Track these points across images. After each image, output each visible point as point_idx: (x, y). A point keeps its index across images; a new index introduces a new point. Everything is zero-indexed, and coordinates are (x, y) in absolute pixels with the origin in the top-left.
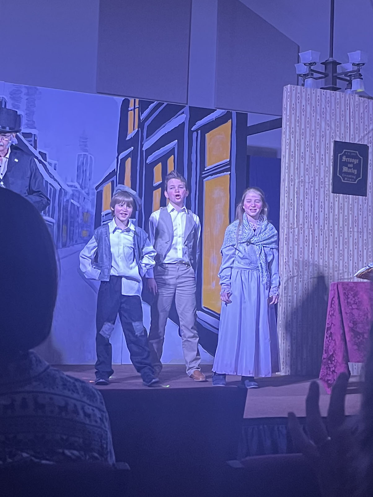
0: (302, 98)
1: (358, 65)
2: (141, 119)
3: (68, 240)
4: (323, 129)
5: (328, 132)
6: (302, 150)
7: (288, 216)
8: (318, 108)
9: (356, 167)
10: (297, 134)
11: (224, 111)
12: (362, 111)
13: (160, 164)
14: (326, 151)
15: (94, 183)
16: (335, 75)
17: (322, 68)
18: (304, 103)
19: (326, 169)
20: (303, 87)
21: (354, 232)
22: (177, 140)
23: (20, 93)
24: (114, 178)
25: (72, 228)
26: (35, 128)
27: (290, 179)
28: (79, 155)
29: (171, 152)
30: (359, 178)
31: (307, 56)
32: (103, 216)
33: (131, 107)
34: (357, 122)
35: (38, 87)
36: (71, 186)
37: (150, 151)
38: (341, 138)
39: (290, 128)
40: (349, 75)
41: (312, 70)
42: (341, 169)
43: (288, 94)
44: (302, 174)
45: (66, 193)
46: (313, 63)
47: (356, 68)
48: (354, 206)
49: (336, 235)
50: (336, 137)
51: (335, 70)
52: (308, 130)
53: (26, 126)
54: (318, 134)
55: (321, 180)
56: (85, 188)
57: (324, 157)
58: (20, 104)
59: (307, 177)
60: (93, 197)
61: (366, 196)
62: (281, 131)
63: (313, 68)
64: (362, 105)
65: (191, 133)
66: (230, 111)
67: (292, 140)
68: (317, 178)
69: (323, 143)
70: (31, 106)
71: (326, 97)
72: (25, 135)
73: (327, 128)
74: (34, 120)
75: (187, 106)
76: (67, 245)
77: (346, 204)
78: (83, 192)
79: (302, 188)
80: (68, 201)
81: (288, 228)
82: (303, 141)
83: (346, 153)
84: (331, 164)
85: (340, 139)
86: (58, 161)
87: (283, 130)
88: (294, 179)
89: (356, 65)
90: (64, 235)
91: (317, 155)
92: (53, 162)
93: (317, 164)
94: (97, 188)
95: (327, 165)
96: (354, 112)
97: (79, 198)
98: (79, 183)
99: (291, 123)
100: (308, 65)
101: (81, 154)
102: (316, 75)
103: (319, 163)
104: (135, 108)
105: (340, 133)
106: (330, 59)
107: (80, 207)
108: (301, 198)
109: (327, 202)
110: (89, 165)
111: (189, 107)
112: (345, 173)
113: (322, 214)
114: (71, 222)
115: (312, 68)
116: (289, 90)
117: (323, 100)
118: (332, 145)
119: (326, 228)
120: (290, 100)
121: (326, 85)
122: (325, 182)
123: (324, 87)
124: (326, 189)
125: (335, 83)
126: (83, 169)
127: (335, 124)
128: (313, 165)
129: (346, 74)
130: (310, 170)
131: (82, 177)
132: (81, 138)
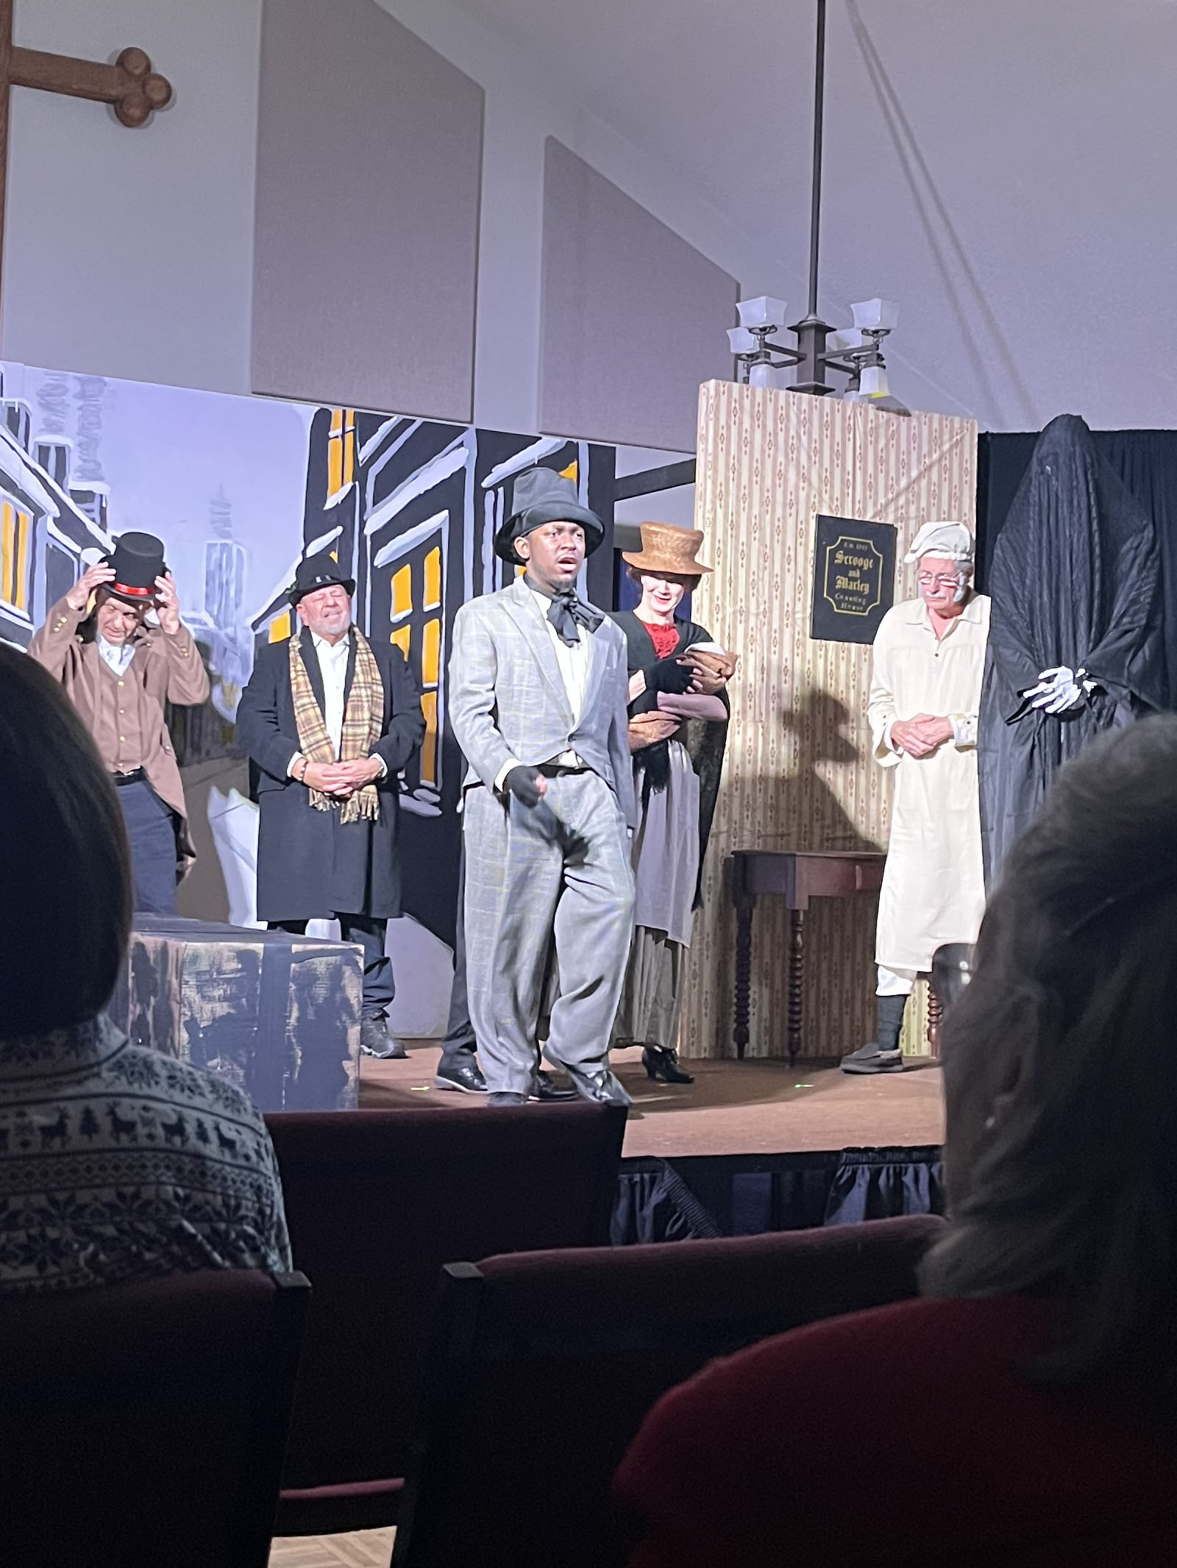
0: (742, 413)
1: (876, 332)
2: (360, 459)
3: (189, 751)
4: (791, 488)
5: (803, 494)
6: (743, 538)
8: (781, 435)
9: (868, 576)
10: (732, 499)
11: (558, 440)
12: (882, 444)
13: (408, 566)
14: (799, 540)
15: (248, 614)
16: (820, 356)
17: (790, 341)
18: (747, 425)
19: (798, 582)
20: (744, 385)
22: (446, 513)
23: (64, 394)
26: (101, 479)
27: (714, 606)
28: (211, 546)
29: (435, 538)
30: (874, 604)
31: (755, 310)
33: (335, 431)
34: (870, 470)
35: (107, 379)
37: (382, 538)
38: (834, 508)
39: (714, 483)
40: (855, 358)
41: (767, 345)
42: (832, 583)
43: (711, 401)
44: (741, 594)
46: (771, 328)
47: (870, 340)
48: (860, 670)
50: (821, 506)
51: (821, 346)
52: (756, 488)
53: (79, 474)
54: (779, 498)
55: (786, 609)
56: (226, 625)
57: (792, 554)
58: (63, 420)
59: (753, 600)
60: (247, 648)
62: (692, 493)
63: (772, 340)
64: (882, 431)
65: (480, 493)
66: (575, 441)
67: (720, 513)
68: (776, 603)
69: (791, 521)
70: (89, 424)
71: (799, 409)
72: (77, 495)
73: (802, 484)
74: (99, 459)
75: (472, 428)
77: (843, 664)
78: (222, 634)
79: (741, 628)
82: (744, 516)
83: (845, 544)
84: (810, 569)
85: (831, 511)
87: (699, 489)
88: (723, 605)
89: (869, 333)
91: (778, 548)
93: (777, 570)
94: (255, 625)
95: (800, 572)
96: (864, 446)
97: (211, 651)
98: (211, 615)
99: (716, 471)
100: (758, 331)
101: (216, 544)
102: (776, 357)
103: (782, 568)
104: (344, 432)
105: (831, 498)
106: (810, 318)
109: (798, 660)
110: (234, 570)
111: (477, 430)
112: (845, 592)
115: (768, 339)
116: (712, 392)
117: (793, 418)
118: (813, 525)
120: (715, 415)
121: (798, 382)
122: (794, 613)
123: (795, 385)
124: (797, 629)
125: (820, 376)
126: (221, 578)
127: (820, 477)
128: (767, 573)
129: (846, 355)
130: (760, 583)
131: (217, 598)
132: (212, 503)
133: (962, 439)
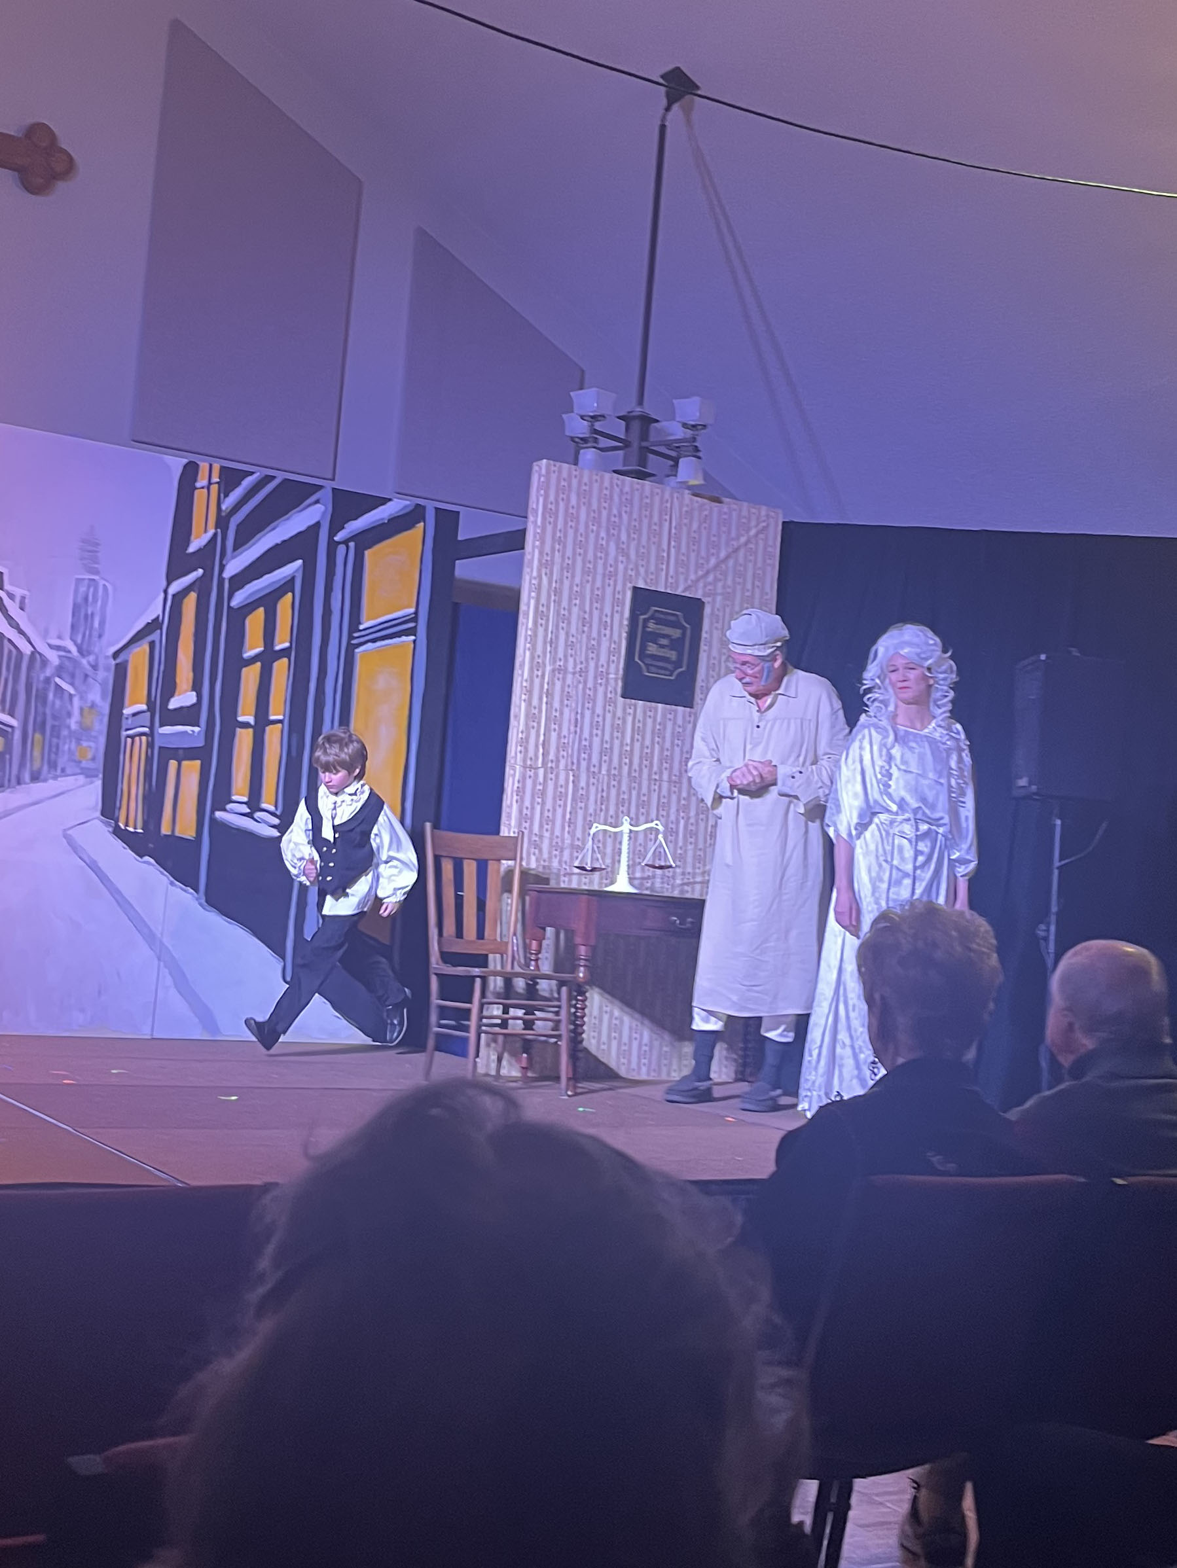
0: (569, 491)
1: (694, 426)
2: (223, 510)
3: (45, 768)
4: (611, 561)
5: (621, 567)
6: (565, 604)
7: (524, 742)
8: (604, 513)
9: (676, 644)
10: (556, 568)
11: (409, 501)
12: (695, 526)
13: (261, 610)
14: (616, 609)
16: (644, 444)
17: (619, 429)
18: (574, 501)
19: (613, 646)
20: (573, 466)
21: (661, 780)
22: (300, 562)
24: (155, 636)
25: (55, 740)
27: (535, 663)
28: (79, 581)
29: (287, 585)
30: (680, 670)
31: (588, 400)
32: (127, 718)
33: (202, 482)
34: (683, 549)
36: (58, 648)
37: (239, 581)
38: (649, 581)
39: (541, 553)
40: (676, 447)
41: (596, 432)
42: (643, 648)
43: (542, 479)
44: (561, 655)
45: (45, 662)
46: (601, 416)
47: (689, 433)
48: (665, 728)
49: (624, 788)
50: (637, 579)
51: (644, 436)
52: (579, 559)
54: (600, 570)
55: (600, 669)
56: (89, 653)
57: (609, 620)
59: (571, 660)
60: (106, 675)
61: (691, 707)
62: (521, 558)
63: (601, 427)
64: (696, 513)
65: (332, 546)
66: (424, 503)
67: (544, 579)
68: (592, 664)
69: (609, 591)
71: (622, 490)
73: (621, 558)
75: (328, 488)
76: (42, 777)
77: (649, 721)
78: (84, 661)
79: (558, 684)
80: (48, 680)
81: (524, 767)
82: (567, 583)
83: (657, 614)
84: (624, 635)
85: (646, 583)
86: (29, 590)
87: (528, 557)
88: (542, 663)
89: (690, 427)
90: (37, 753)
91: (596, 613)
92: (18, 592)
93: (594, 634)
94: (116, 655)
95: (615, 637)
96: (679, 527)
97: (73, 676)
98: (75, 643)
99: (543, 543)
100: (588, 419)
101: (84, 579)
102: (604, 442)
103: (599, 632)
104: (209, 484)
105: (646, 572)
106: (637, 409)
107: (75, 695)
108: (556, 705)
109: (609, 716)
110: (99, 603)
112: (653, 657)
113: (596, 741)
114: (53, 727)
115: (598, 426)
116: (544, 471)
117: (616, 498)
118: (629, 594)
119: (604, 772)
120: (544, 492)
121: (624, 466)
122: (608, 674)
123: (620, 468)
124: (610, 689)
125: (643, 462)
126: (87, 610)
127: (637, 551)
128: (584, 636)
129: (668, 445)
130: (578, 645)
131: (82, 629)
132: (83, 542)
133: (768, 525)
